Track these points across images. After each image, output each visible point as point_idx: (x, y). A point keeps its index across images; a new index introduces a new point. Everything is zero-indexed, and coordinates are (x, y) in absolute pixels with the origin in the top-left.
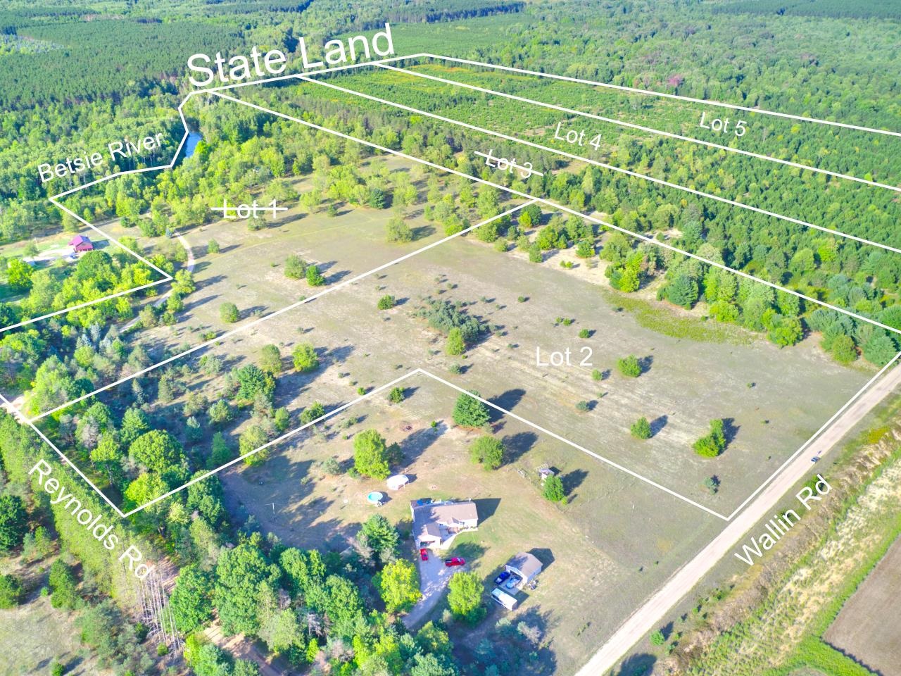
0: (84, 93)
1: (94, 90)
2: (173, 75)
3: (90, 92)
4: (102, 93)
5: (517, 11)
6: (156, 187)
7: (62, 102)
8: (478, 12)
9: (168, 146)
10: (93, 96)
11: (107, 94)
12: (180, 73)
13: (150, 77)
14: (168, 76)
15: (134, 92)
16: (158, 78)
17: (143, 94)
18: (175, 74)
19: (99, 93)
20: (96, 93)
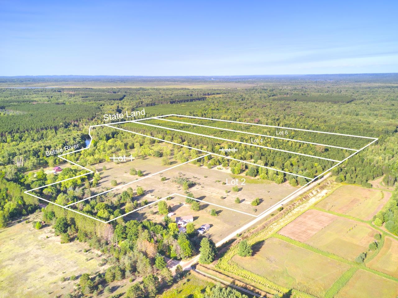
0: (44, 127)
3: (46, 127)
4: (51, 127)
5: (204, 100)
6: (80, 153)
7: (36, 130)
8: (189, 100)
12: (79, 120)
13: (68, 122)
14: (74, 121)
15: (63, 126)
16: (70, 122)
17: (66, 127)
18: (77, 121)
19: (49, 127)
20: (48, 127)
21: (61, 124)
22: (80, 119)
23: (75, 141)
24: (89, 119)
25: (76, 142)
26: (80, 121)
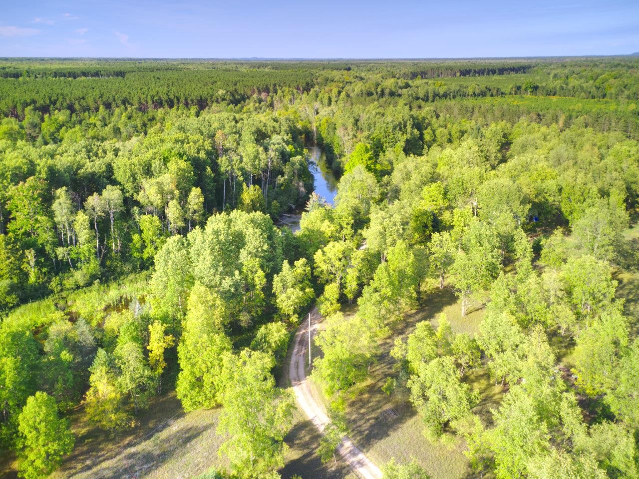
0: (164, 98)
1: (177, 95)
2: (264, 91)
3: (172, 97)
4: (186, 100)
5: (525, 73)
6: (311, 261)
7: (136, 106)
8: (497, 71)
9: (291, 155)
10: (176, 101)
11: (192, 100)
12: (271, 88)
13: (241, 91)
14: (260, 92)
15: (224, 100)
16: (249, 93)
17: (236, 102)
18: (267, 90)
19: (182, 99)
20: (178, 100)
21: (221, 92)
22: (275, 85)
23: (266, 150)
24: (298, 89)
25: (272, 154)
26: (276, 92)
